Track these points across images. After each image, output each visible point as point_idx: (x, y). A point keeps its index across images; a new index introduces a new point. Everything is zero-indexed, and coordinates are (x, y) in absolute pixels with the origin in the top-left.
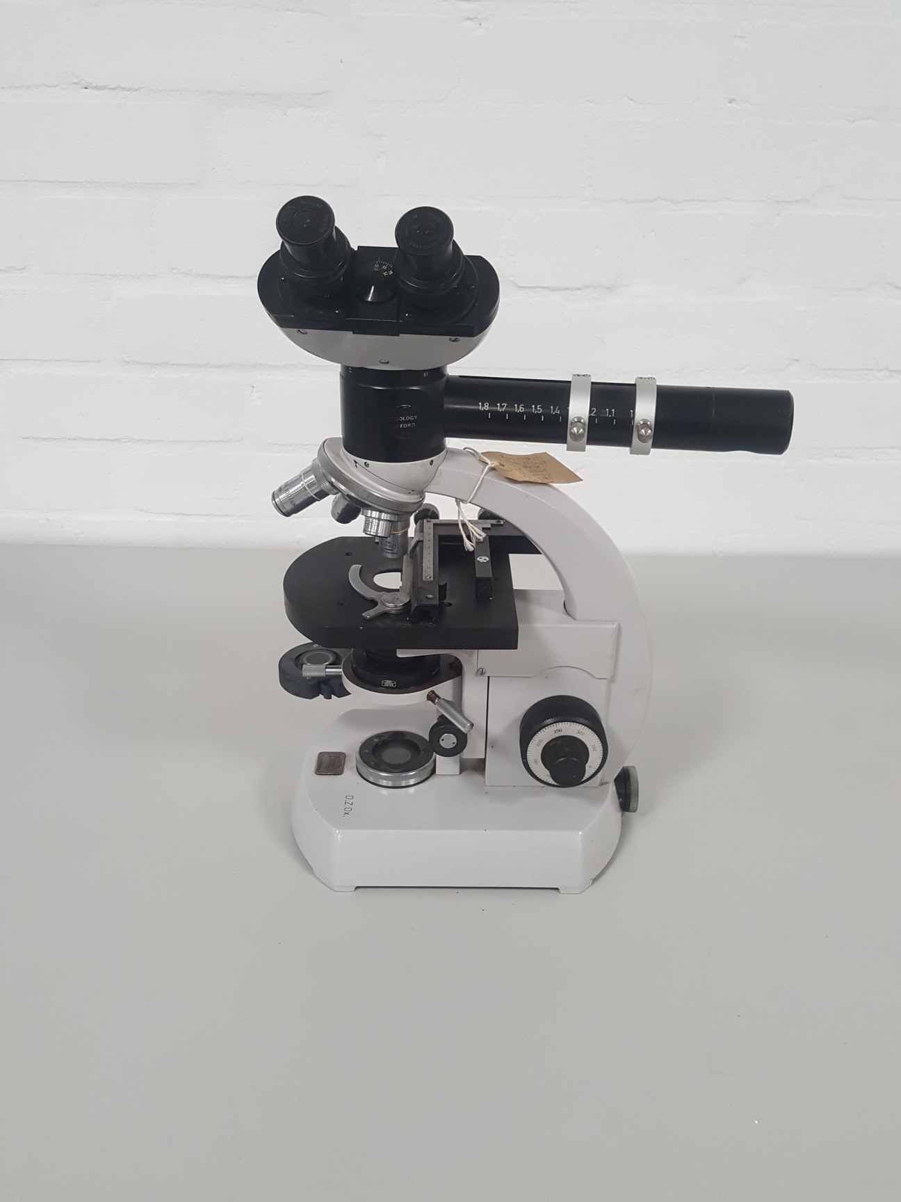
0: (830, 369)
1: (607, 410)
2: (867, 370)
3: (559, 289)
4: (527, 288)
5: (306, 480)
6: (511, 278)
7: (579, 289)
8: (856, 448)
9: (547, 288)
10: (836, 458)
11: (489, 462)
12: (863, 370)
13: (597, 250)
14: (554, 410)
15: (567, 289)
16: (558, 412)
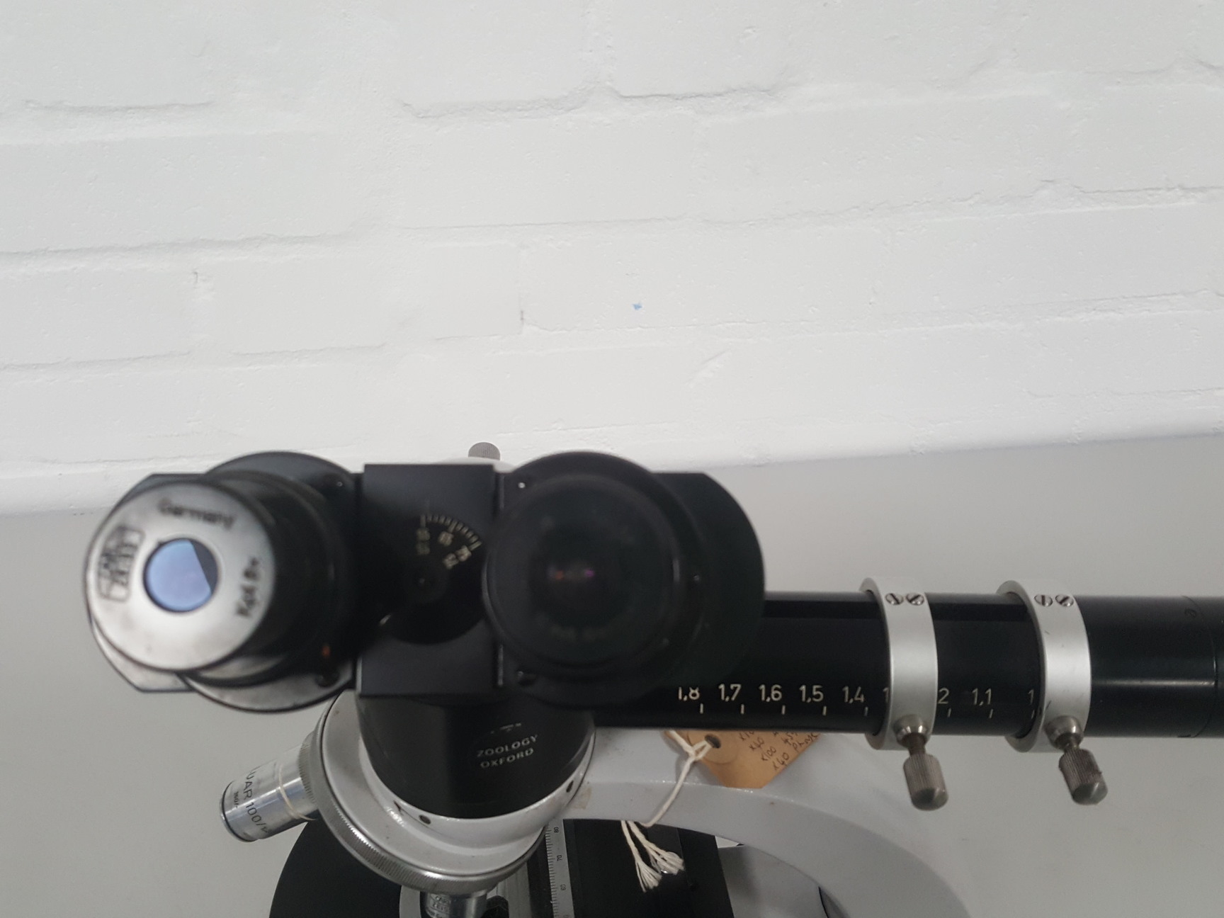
0: (1098, 191)
1: (976, 691)
2: (1152, 189)
3: (685, 97)
4: (635, 97)
5: (286, 785)
6: (608, 83)
7: (720, 95)
8: (1124, 297)
9: (668, 96)
10: (1093, 312)
11: (690, 750)
12: (1146, 189)
13: (750, 31)
14: (852, 695)
15: (701, 95)
16: (862, 699)
